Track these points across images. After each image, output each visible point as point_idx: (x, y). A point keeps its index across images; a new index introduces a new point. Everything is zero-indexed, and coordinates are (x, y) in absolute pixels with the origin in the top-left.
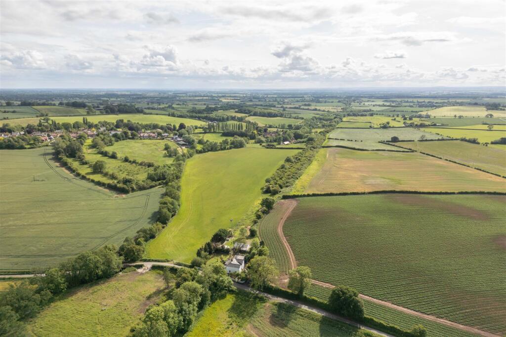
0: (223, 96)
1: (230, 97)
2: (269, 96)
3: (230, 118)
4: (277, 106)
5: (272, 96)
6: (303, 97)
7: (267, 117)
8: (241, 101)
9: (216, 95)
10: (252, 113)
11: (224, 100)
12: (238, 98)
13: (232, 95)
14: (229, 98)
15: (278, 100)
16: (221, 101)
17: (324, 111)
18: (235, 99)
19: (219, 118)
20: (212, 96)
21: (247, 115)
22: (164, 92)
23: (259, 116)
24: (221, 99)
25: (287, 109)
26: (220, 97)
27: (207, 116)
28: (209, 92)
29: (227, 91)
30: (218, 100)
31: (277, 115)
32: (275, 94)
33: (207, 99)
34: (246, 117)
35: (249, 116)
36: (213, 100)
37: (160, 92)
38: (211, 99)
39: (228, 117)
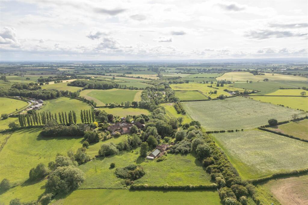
0: (61, 66)
1: (67, 66)
2: (96, 66)
3: (60, 94)
4: (106, 74)
5: (98, 65)
6: (121, 66)
7: (103, 89)
8: (75, 70)
9: (56, 65)
10: (87, 86)
11: (61, 69)
12: (73, 68)
13: (68, 65)
14: (66, 68)
15: (105, 69)
16: (59, 70)
17: (146, 79)
18: (70, 68)
19: (46, 95)
20: (52, 66)
21: (81, 88)
22: (13, 63)
23: (94, 89)
24: (58, 69)
25: (116, 78)
26: (58, 67)
27: (31, 93)
28: (51, 63)
29: (65, 62)
30: (56, 69)
31: (112, 86)
32: (100, 64)
33: (46, 69)
34: (80, 91)
35: (83, 90)
36: (52, 69)
37: (9, 63)
38: (50, 69)
39: (58, 93)
